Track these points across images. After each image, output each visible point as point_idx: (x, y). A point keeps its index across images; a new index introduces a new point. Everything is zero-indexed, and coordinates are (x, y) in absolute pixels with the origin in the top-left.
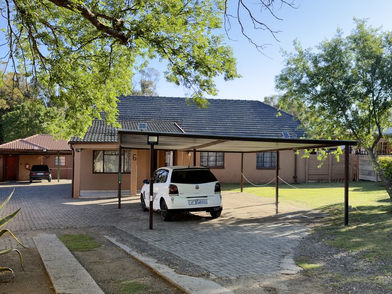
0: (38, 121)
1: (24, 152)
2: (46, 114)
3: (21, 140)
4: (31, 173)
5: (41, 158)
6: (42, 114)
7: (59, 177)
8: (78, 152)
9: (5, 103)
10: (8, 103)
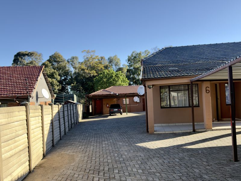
0: (112, 80)
1: (105, 97)
2: (116, 75)
3: (103, 90)
4: (110, 110)
5: (115, 100)
6: (114, 75)
7: (127, 111)
8: (150, 88)
9: (95, 73)
10: (97, 73)
